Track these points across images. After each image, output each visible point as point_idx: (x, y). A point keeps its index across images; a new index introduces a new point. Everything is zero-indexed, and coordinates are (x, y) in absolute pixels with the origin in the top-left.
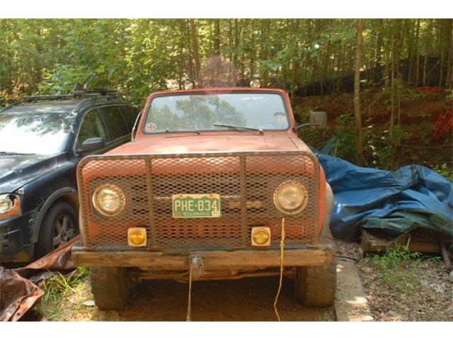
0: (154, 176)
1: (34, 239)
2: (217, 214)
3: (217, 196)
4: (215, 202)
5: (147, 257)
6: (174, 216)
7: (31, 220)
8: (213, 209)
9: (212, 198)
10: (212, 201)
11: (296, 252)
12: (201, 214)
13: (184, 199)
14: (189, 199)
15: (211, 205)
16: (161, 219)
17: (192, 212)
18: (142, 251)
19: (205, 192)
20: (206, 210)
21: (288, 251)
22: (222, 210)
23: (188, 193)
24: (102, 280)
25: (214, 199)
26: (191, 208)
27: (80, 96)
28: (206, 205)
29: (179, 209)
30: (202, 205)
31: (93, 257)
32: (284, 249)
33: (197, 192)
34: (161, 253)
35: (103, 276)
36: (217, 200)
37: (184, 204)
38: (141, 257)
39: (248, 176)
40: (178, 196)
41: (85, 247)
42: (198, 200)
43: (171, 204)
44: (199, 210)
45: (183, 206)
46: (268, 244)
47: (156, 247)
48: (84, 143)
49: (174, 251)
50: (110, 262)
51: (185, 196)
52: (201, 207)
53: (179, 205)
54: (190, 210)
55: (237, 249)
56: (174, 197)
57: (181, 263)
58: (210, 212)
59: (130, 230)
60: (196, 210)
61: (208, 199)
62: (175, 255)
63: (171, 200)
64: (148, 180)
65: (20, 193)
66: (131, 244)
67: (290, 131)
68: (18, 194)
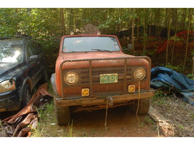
0: (93, 68)
1: (21, 100)
2: (116, 81)
3: (117, 74)
4: (116, 77)
5: (89, 100)
6: (100, 83)
7: (19, 91)
8: (115, 79)
9: (115, 75)
10: (115, 76)
11: (144, 93)
12: (111, 81)
13: (105, 76)
14: (106, 76)
15: (114, 77)
16: (95, 84)
17: (107, 81)
18: (87, 98)
19: (112, 73)
20: (113, 80)
21: (141, 93)
22: (118, 80)
23: (106, 73)
24: (63, 113)
25: (116, 75)
26: (107, 79)
27: (19, 37)
28: (112, 78)
29: (103, 80)
30: (111, 78)
31: (67, 102)
32: (140, 93)
33: (109, 73)
34: (95, 98)
35: (63, 111)
36: (117, 76)
37: (105, 78)
38: (87, 100)
39: (128, 66)
40: (102, 75)
41: (62, 98)
42: (110, 76)
43: (99, 78)
44: (110, 80)
45: (104, 79)
46: (134, 91)
47: (92, 96)
48: (30, 58)
49: (99, 97)
50: (74, 103)
51: (105, 75)
52: (111, 79)
53: (103, 79)
54: (107, 80)
55: (123, 94)
56: (101, 75)
57: (103, 101)
58: (114, 80)
59: (83, 90)
60: (109, 80)
61: (113, 75)
62: (99, 98)
63: (99, 77)
64: (90, 69)
65: (14, 79)
66: (83, 95)
67: (121, 51)
68: (13, 80)
